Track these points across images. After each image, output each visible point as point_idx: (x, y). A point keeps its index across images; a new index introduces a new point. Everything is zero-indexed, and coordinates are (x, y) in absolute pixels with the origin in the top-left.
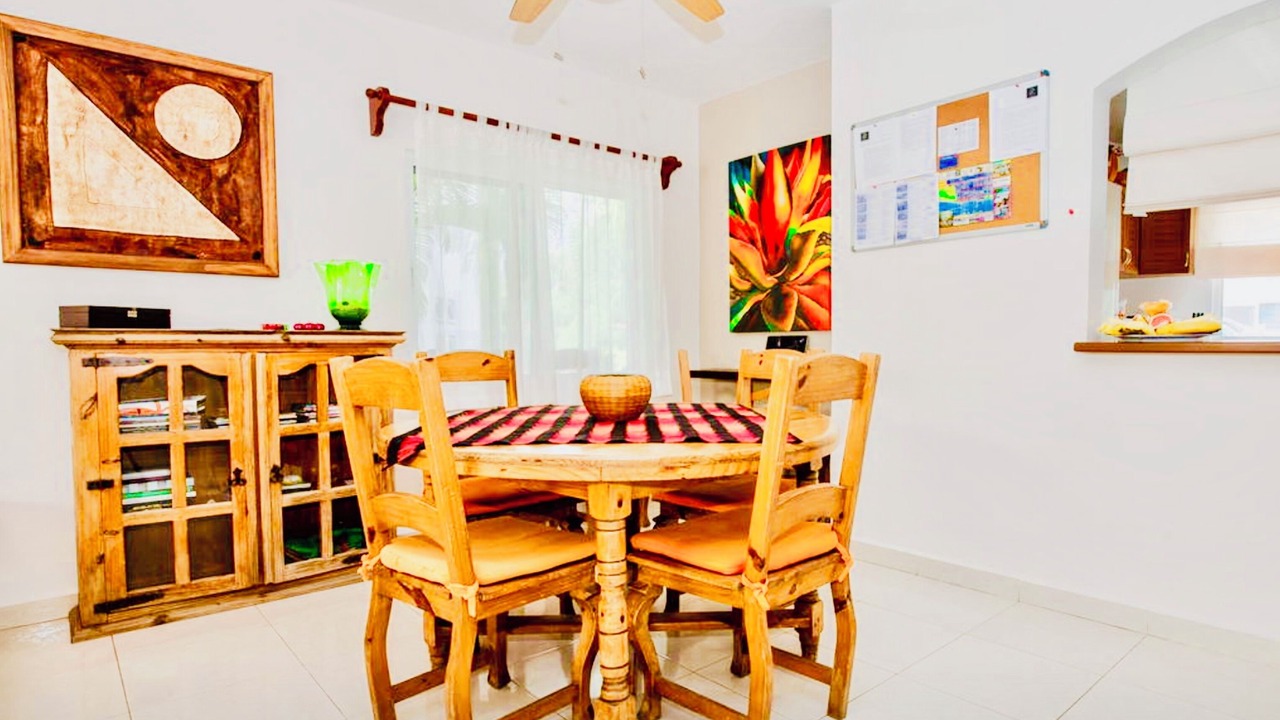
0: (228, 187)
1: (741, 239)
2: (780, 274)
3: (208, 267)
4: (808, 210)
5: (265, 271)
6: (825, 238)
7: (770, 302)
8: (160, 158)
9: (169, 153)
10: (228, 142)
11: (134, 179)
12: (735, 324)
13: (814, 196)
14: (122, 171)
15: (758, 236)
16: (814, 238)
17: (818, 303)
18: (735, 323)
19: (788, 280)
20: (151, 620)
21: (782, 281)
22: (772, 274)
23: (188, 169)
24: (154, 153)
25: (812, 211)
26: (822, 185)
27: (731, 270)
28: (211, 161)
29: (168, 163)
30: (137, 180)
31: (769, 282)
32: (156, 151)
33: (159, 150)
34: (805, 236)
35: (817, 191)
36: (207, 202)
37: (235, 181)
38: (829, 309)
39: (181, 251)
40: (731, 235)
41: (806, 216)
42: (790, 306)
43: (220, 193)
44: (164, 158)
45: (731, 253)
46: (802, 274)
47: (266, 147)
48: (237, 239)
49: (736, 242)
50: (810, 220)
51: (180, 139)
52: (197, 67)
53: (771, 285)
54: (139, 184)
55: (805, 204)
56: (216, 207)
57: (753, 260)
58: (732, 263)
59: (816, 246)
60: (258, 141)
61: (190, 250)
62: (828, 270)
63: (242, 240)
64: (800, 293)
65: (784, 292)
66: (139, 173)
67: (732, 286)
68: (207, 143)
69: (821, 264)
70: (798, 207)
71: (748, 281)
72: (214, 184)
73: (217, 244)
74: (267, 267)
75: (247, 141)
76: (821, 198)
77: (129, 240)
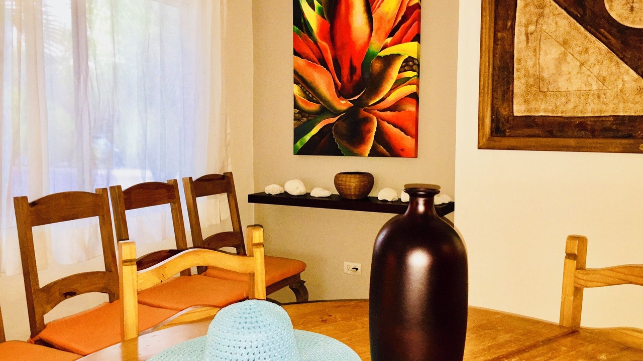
1: (307, 58)
2: (356, 98)
4: (391, 34)
6: (412, 64)
7: (343, 126)
8: (607, 38)
9: (614, 30)
11: (578, 64)
12: (300, 147)
13: (400, 19)
14: (569, 57)
15: (329, 56)
16: (399, 64)
17: (402, 130)
18: (299, 145)
19: (367, 105)
21: (358, 105)
22: (346, 98)
24: (600, 33)
25: (398, 33)
26: (408, 8)
27: (296, 89)
30: (582, 64)
31: (343, 105)
32: (602, 30)
33: (605, 29)
34: (389, 61)
35: (402, 14)
38: (416, 137)
40: (296, 53)
41: (389, 40)
42: (369, 131)
44: (610, 37)
45: (296, 72)
46: (383, 99)
49: (301, 62)
50: (394, 43)
51: (626, 13)
53: (344, 108)
54: (584, 69)
55: (388, 27)
57: (323, 82)
58: (296, 82)
59: (400, 72)
61: (626, 129)
62: (415, 96)
64: (380, 119)
65: (361, 116)
66: (583, 57)
67: (296, 106)
69: (406, 90)
70: (379, 29)
71: (318, 103)
76: (409, 22)
77: (570, 123)
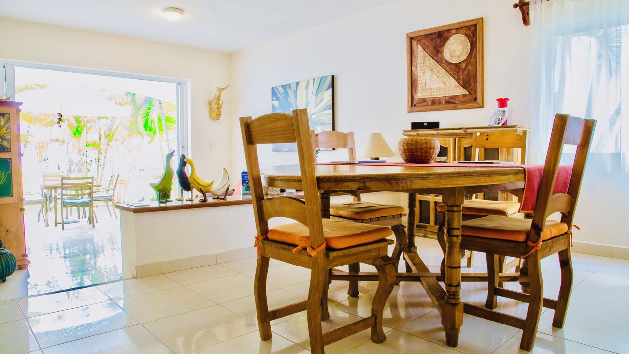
0: (466, 73)
3: (458, 107)
5: (478, 106)
9: (447, 64)
10: (466, 53)
14: (434, 75)
20: (422, 235)
23: (453, 69)
28: (460, 63)
29: (447, 68)
33: (444, 64)
36: (458, 80)
37: (468, 69)
39: (451, 103)
43: (463, 75)
47: (479, 52)
48: (468, 93)
51: (451, 57)
52: (456, 27)
54: (438, 78)
56: (461, 82)
60: (476, 49)
61: (453, 101)
63: (470, 93)
68: (459, 56)
72: (461, 72)
73: (461, 97)
74: (478, 104)
75: (473, 51)
77: (436, 100)
